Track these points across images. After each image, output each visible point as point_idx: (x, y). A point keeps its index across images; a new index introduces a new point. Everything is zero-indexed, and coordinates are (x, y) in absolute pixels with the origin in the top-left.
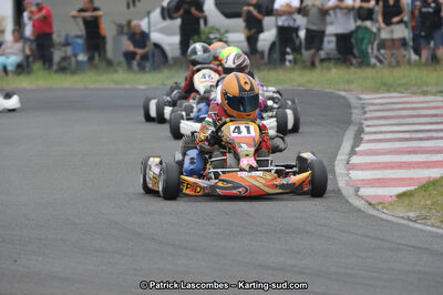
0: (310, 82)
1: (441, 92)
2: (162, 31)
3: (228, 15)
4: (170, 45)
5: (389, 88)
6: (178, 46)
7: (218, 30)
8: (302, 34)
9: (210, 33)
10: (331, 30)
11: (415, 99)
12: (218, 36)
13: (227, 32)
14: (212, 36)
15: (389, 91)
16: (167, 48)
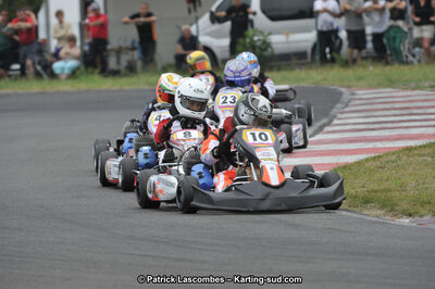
0: (325, 79)
1: (432, 87)
2: (212, 34)
3: (273, 18)
4: (219, 47)
5: (391, 83)
6: (228, 49)
7: (262, 33)
8: (343, 34)
9: (255, 35)
10: (369, 30)
11: (401, 94)
12: (261, 38)
13: (270, 34)
14: (256, 38)
15: (389, 86)
16: (217, 51)
